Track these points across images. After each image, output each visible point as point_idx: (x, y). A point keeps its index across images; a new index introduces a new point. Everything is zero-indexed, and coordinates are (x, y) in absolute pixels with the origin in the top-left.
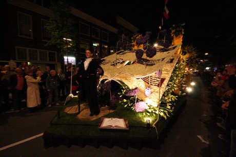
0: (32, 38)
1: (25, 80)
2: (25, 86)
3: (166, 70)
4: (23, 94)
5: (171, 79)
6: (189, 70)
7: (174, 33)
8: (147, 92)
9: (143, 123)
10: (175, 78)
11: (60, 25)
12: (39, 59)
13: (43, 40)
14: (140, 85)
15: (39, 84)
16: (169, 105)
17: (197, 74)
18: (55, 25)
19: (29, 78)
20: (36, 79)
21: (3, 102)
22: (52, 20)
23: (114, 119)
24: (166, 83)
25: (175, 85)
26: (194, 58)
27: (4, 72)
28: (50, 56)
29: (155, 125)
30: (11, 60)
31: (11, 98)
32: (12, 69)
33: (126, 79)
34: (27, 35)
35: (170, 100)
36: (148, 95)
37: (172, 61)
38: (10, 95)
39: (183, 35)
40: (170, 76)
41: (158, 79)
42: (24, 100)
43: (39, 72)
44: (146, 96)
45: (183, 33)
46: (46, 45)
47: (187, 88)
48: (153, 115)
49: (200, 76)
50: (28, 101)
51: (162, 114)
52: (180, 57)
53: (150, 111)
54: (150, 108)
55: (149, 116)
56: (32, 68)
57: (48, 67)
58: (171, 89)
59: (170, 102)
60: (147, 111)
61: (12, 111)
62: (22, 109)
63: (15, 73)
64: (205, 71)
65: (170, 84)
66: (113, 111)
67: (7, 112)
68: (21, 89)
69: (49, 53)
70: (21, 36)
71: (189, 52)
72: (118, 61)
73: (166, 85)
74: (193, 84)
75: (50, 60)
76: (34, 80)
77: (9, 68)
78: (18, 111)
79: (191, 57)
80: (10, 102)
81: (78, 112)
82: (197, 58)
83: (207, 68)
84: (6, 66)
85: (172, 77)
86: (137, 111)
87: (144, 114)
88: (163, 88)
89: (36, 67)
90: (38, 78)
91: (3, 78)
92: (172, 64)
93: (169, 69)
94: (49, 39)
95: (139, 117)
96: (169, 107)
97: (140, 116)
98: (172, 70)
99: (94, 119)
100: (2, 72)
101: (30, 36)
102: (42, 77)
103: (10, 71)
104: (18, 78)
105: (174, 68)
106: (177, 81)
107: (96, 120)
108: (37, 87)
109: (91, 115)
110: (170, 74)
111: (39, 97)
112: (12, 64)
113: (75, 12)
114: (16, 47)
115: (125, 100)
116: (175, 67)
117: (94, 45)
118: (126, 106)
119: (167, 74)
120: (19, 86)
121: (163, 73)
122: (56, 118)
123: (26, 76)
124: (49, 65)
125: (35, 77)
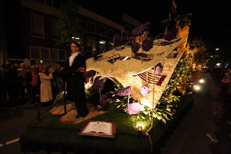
0: (44, 38)
1: (39, 77)
2: (39, 83)
3: (169, 66)
4: (37, 90)
5: (174, 76)
6: (196, 66)
7: (179, 24)
8: (144, 91)
9: (134, 129)
10: (178, 75)
11: (69, 25)
12: (50, 57)
13: (53, 40)
14: (136, 84)
15: (51, 80)
16: (170, 108)
17: (207, 71)
18: (64, 25)
19: (42, 75)
20: (48, 76)
21: (20, 97)
22: (62, 20)
23: (100, 123)
24: (166, 81)
25: (178, 84)
26: (203, 53)
27: (20, 69)
28: (60, 55)
29: (149, 133)
30: (26, 59)
31: (26, 93)
32: (26, 66)
33: (120, 76)
34: (39, 35)
35: (171, 101)
36: (144, 95)
37: (175, 56)
38: (26, 91)
39: (190, 26)
40: (172, 73)
41: (158, 77)
42: (38, 96)
43: (51, 70)
44: (142, 96)
45: (190, 24)
46: (57, 44)
47: (194, 86)
48: (149, 119)
49: (211, 73)
50: (41, 96)
51: (159, 118)
52: (186, 51)
53: (146, 113)
54: (146, 111)
55: (144, 120)
56: (44, 66)
57: (58, 65)
58: (173, 88)
59: (171, 103)
60: (142, 114)
61: (28, 105)
62: (36, 103)
63: (29, 70)
64: (215, 67)
65: (172, 82)
66: (103, 112)
67: (22, 106)
68: (35, 85)
69: (59, 51)
70: (34, 36)
71: (197, 47)
72: (115, 57)
73: (167, 83)
74: (202, 81)
75: (60, 58)
76: (47, 77)
77: (24, 66)
78: (33, 105)
79: (200, 51)
80: (26, 97)
81: (64, 112)
82: (206, 52)
83: (218, 64)
84: (22, 64)
85: (174, 73)
86: (130, 113)
87: (138, 117)
88: (163, 86)
89: (48, 65)
90: (50, 75)
91: (19, 75)
92: (175, 59)
93: (171, 65)
94: (59, 38)
95: (131, 121)
96: (169, 110)
97: (133, 119)
98: (175, 66)
99: (79, 122)
100: (18, 69)
101: (42, 36)
102: (53, 74)
103: (25, 68)
104: (33, 75)
105: (177, 63)
106: (180, 79)
107: (80, 123)
108: (49, 83)
109: (77, 117)
110: (173, 71)
111: (51, 92)
112: (27, 62)
113: (83, 11)
114: (30, 47)
115: (118, 101)
116: (179, 62)
117: (101, 42)
118: (119, 107)
119: (169, 70)
120: (33, 82)
121: (164, 69)
122: (37, 120)
123: (39, 73)
124: (59, 63)
125: (47, 74)
